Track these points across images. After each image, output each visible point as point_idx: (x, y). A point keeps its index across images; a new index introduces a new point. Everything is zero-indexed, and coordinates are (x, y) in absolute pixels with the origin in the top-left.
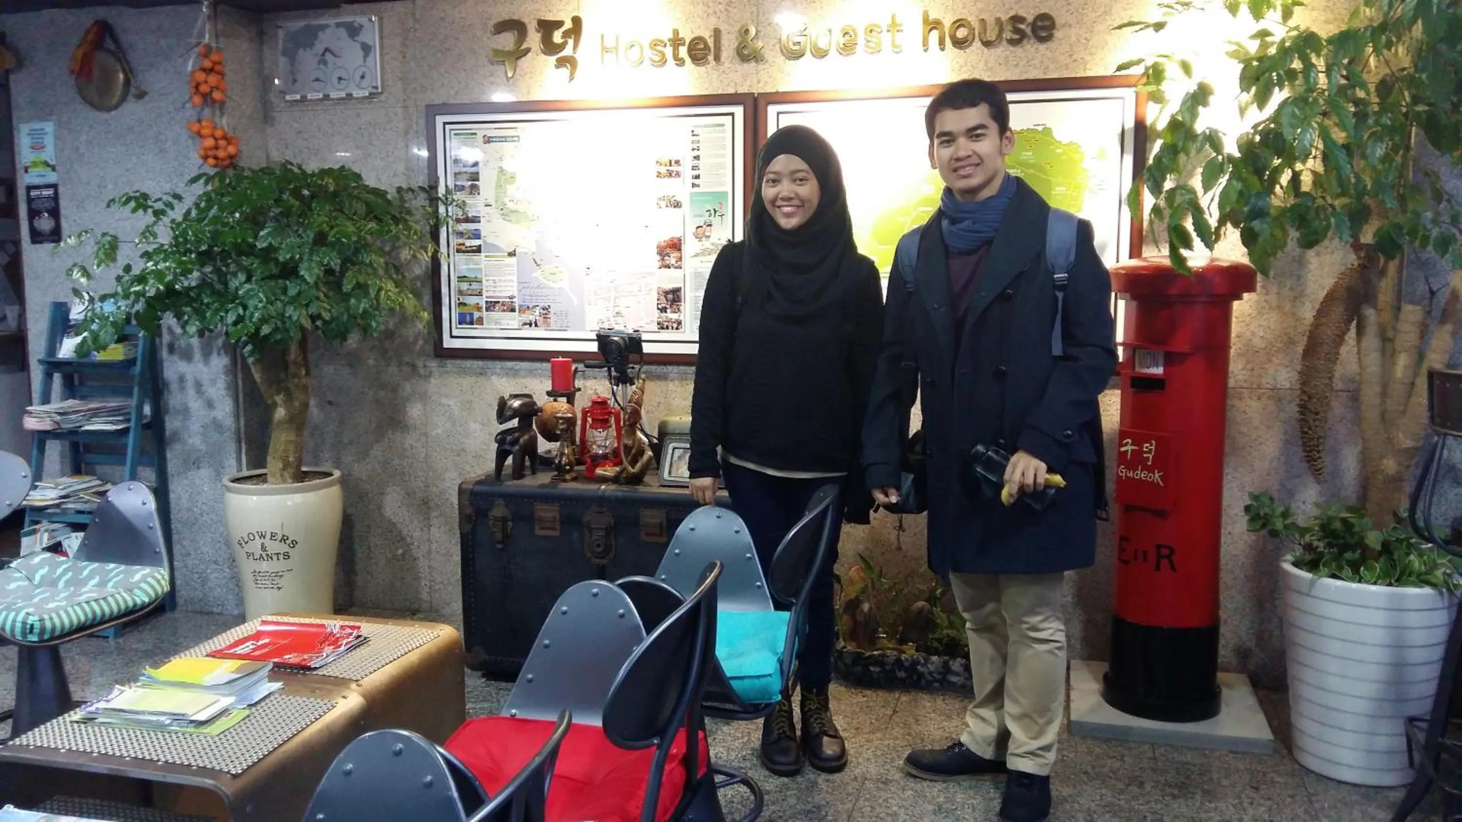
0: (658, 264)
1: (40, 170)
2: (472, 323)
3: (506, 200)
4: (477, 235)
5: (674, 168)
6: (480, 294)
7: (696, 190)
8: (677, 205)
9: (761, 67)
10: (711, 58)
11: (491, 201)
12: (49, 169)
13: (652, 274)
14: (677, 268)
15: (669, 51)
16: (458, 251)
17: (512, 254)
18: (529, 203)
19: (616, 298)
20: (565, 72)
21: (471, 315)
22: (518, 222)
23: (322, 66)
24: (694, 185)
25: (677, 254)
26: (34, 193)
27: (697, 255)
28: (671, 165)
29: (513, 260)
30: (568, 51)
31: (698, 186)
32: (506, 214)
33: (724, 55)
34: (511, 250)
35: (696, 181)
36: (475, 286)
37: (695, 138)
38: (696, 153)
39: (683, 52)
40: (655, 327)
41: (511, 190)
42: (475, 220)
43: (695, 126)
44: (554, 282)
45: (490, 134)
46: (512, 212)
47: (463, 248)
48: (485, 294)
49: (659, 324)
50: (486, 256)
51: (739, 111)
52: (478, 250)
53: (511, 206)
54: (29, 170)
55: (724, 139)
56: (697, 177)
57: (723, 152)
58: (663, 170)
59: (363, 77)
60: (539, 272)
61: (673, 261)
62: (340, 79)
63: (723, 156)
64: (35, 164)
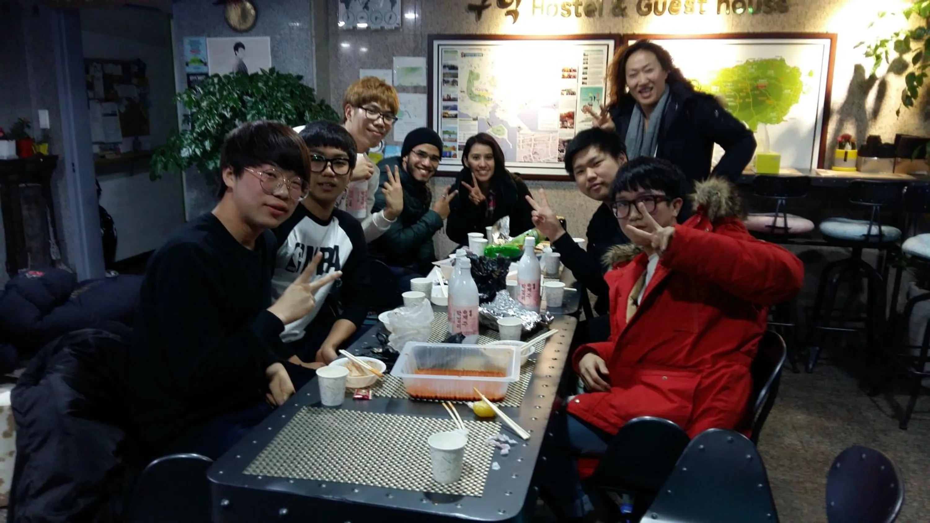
0: (560, 126)
1: (197, 65)
2: (450, 157)
3: (473, 89)
4: (455, 108)
5: (572, 74)
6: (456, 141)
7: (585, 86)
8: (573, 94)
9: (625, 19)
10: (597, 13)
11: (465, 90)
12: (202, 64)
13: (557, 132)
14: (570, 128)
15: (573, 9)
16: (444, 117)
17: (475, 119)
18: (487, 91)
19: (534, 144)
20: (510, 18)
21: (450, 153)
22: (480, 101)
23: (365, 10)
24: (583, 83)
25: (571, 121)
26: (192, 78)
27: (583, 121)
28: (570, 71)
29: (476, 123)
30: (513, 7)
31: (586, 84)
32: (473, 97)
33: (605, 12)
34: (475, 117)
35: (585, 81)
36: (453, 136)
37: (586, 57)
38: (585, 66)
39: (581, 10)
40: (557, 161)
41: (476, 83)
42: (455, 100)
43: (585, 51)
44: (499, 135)
45: (466, 52)
46: (476, 95)
47: (447, 115)
48: (458, 141)
49: (559, 158)
50: (460, 120)
51: (611, 43)
52: (456, 116)
53: (476, 92)
54: (190, 65)
55: (602, 58)
56: (586, 79)
57: (601, 65)
58: (566, 74)
59: (390, 18)
60: (491, 129)
61: (569, 125)
62: (376, 18)
63: (601, 68)
64: (193, 61)
